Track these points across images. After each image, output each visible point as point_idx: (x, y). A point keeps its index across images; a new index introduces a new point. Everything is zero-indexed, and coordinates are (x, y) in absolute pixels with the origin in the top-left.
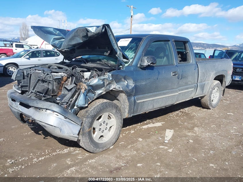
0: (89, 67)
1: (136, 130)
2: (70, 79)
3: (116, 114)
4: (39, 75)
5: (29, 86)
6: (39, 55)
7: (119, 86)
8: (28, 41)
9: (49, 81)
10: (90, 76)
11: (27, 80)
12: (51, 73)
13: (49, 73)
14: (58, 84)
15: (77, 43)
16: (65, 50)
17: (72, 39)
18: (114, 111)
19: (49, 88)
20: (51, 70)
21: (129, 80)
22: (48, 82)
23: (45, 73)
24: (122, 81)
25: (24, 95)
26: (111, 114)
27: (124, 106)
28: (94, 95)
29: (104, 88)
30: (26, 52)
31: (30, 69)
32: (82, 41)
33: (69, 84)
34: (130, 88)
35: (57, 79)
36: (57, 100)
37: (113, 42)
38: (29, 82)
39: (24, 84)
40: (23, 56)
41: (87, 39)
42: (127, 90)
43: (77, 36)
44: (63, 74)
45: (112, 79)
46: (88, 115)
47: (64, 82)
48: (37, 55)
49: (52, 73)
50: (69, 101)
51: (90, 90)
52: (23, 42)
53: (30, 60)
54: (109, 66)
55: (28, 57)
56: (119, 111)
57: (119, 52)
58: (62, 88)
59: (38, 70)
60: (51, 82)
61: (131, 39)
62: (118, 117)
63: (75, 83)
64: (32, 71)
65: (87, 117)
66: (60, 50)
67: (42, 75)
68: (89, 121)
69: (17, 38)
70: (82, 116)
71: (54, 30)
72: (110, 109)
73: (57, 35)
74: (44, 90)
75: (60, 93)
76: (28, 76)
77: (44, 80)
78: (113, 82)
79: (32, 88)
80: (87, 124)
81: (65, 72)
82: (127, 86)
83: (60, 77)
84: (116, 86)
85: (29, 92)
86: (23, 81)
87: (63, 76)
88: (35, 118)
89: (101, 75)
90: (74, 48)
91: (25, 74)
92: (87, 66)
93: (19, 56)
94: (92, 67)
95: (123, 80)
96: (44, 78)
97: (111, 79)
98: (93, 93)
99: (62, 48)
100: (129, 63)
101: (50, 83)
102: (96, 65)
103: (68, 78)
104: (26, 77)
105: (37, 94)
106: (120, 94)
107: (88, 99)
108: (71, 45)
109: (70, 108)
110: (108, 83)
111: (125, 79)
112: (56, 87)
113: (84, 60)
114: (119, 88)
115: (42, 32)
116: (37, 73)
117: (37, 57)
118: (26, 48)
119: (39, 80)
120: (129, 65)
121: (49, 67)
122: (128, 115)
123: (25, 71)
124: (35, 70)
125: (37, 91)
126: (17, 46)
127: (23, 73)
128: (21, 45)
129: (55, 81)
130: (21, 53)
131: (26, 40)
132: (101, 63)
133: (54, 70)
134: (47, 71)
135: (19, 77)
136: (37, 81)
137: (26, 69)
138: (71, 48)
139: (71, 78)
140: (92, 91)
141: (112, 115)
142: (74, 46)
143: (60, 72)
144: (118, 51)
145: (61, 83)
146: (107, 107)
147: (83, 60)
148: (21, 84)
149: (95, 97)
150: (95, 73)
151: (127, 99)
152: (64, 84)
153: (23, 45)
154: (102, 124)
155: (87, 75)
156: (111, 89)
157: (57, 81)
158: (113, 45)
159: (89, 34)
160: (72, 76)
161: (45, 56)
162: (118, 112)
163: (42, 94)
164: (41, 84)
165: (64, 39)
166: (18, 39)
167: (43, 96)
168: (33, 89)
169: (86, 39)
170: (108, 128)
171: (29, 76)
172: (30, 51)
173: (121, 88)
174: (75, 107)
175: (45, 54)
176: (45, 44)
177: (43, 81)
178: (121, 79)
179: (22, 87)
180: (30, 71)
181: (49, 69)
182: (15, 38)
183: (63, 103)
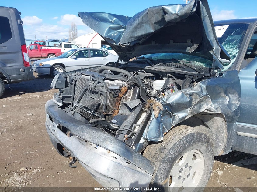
0: (158, 71)
1: (225, 169)
2: (132, 90)
3: (206, 151)
4: (87, 82)
5: (72, 97)
6: (86, 55)
7: (216, 105)
8: (76, 41)
9: (101, 93)
10: (164, 86)
11: (71, 89)
12: (105, 79)
13: (101, 81)
14: (114, 97)
15: (145, 35)
16: (125, 45)
17: (138, 27)
18: (204, 148)
19: (100, 103)
20: (104, 76)
21: (232, 94)
22: (99, 93)
23: (95, 81)
24: (221, 97)
25: (66, 109)
26: (198, 152)
27: (217, 136)
28: (173, 120)
29: (189, 109)
30: (73, 52)
31: (75, 72)
32: (153, 31)
33: (130, 98)
34: (234, 109)
35: (112, 90)
36: (111, 122)
37: (207, 30)
38: (73, 91)
39: (66, 94)
40: (70, 56)
41: (162, 27)
42: (229, 112)
43: (145, 23)
44: (121, 82)
45: (207, 95)
46: (164, 158)
47: (123, 95)
48: (85, 55)
49: (105, 81)
50: (131, 128)
51: (167, 111)
52: (71, 42)
53: (77, 60)
54: (194, 69)
55: (75, 57)
56: (211, 146)
57: (216, 47)
58: (120, 105)
59: (86, 75)
60: (103, 93)
61: (227, 27)
62: (208, 156)
63: (139, 97)
64: (77, 77)
65: (164, 161)
66: (118, 45)
67: (91, 83)
68: (166, 167)
69: (66, 39)
70: (153, 157)
71: (109, 16)
72: (199, 144)
73: (113, 24)
74: (93, 105)
75: (117, 111)
76: (71, 84)
77: (94, 90)
78: (207, 99)
79: (77, 101)
80: (163, 173)
81: (125, 80)
82: (229, 105)
83: (117, 88)
84: (211, 106)
85: (72, 105)
86: (65, 90)
87: (122, 85)
88: (78, 157)
89: (183, 85)
90: (138, 42)
91: (69, 81)
92: (154, 69)
93: (66, 56)
94: (164, 71)
95: (223, 94)
96: (93, 87)
97: (205, 93)
98: (171, 117)
99: (121, 42)
100: (230, 65)
101: (102, 95)
102: (169, 68)
103: (129, 88)
104: (69, 85)
105: (82, 110)
106: (214, 118)
107: (164, 128)
108: (135, 37)
109: (134, 142)
110: (198, 100)
111: (226, 93)
112: (111, 102)
113: (149, 61)
114: (217, 109)
115: (92, 20)
116: (84, 79)
117: (85, 57)
118: (74, 47)
119: (86, 90)
120: (229, 69)
121: (101, 72)
122: (223, 153)
123: (68, 76)
124: (82, 75)
125: (84, 106)
126: (66, 46)
127: (66, 78)
128: (69, 44)
129: (110, 93)
130: (68, 53)
131: (74, 40)
132: (179, 65)
133: (108, 76)
134: (98, 77)
135: (60, 84)
136: (83, 90)
137: (70, 73)
138: (135, 43)
139: (133, 88)
140: (169, 113)
141: (200, 153)
142: (140, 38)
143: (117, 80)
144: (215, 45)
145: (118, 97)
146: (194, 142)
147: (146, 61)
148: (63, 94)
149: (174, 124)
150: (171, 82)
151: (225, 127)
152: (122, 98)
153: (71, 45)
154: (184, 168)
155: (158, 84)
156: (202, 110)
157: (113, 93)
158: (208, 34)
159: (168, 18)
160: (135, 85)
161: (92, 56)
162: (209, 149)
163: (91, 110)
164: (89, 95)
165: (123, 28)
166: (68, 40)
167: (92, 114)
168: (78, 103)
169: (159, 27)
170: (192, 174)
171: (73, 83)
172: (77, 50)
173: (219, 108)
174: (142, 141)
175: (92, 54)
176: (93, 44)
177: (92, 92)
178: (220, 93)
179: (64, 98)
180: (75, 75)
181: (101, 74)
182: (65, 39)
183: (123, 132)
